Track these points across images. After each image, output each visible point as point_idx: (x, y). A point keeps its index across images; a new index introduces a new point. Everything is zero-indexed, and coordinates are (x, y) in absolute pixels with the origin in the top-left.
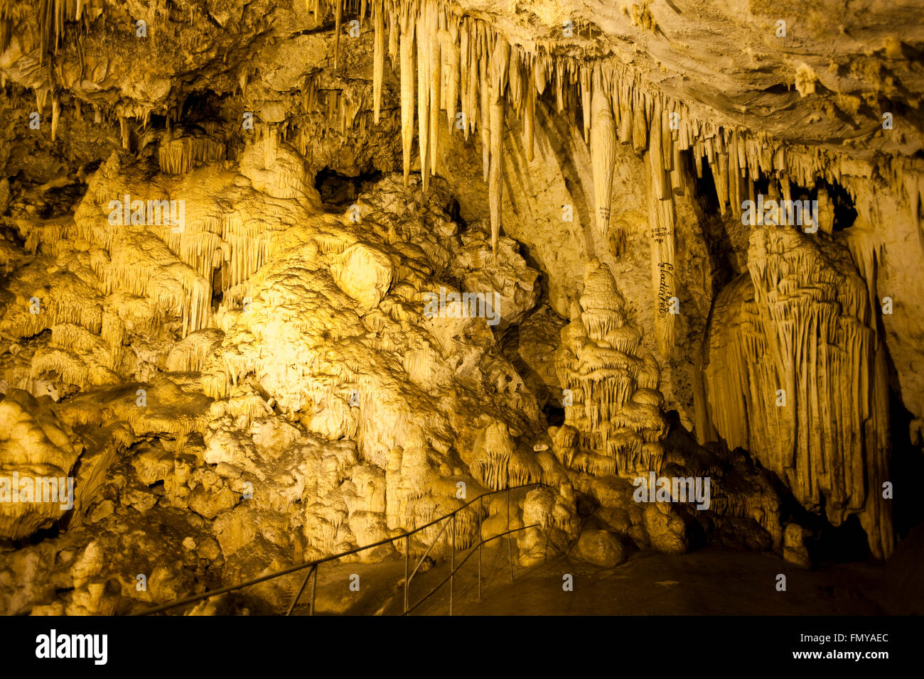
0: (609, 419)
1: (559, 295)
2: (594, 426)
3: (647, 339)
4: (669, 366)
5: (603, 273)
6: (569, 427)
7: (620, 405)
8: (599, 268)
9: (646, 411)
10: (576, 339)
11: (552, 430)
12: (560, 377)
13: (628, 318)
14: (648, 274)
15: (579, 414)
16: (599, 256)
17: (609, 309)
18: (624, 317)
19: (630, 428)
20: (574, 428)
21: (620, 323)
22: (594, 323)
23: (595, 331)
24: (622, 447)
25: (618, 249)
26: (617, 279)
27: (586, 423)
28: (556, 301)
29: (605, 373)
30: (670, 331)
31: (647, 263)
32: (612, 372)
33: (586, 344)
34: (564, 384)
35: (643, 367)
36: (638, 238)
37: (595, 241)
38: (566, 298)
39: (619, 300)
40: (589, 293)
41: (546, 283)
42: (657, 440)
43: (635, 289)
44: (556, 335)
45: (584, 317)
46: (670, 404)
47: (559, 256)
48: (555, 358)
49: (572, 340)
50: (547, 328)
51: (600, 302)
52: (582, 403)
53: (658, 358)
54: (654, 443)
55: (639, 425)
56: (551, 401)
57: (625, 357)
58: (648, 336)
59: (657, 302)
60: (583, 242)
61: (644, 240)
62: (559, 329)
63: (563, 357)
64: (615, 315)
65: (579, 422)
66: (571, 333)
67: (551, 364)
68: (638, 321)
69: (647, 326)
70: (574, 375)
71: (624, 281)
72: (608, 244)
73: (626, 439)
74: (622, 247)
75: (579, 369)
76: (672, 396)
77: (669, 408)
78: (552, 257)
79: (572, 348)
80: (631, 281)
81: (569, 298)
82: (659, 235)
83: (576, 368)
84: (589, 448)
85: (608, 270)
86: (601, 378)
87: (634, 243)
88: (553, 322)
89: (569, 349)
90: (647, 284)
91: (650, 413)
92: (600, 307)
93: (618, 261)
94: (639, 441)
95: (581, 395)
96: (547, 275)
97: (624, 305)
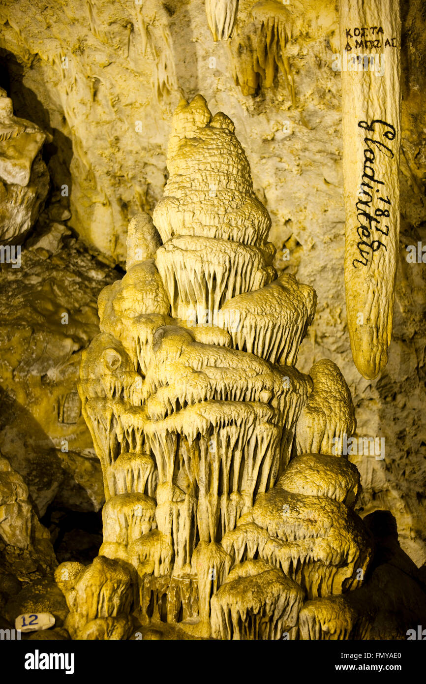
0: (218, 539)
1: (99, 199)
2: (179, 560)
3: (323, 323)
4: (376, 395)
5: (217, 140)
6: (112, 564)
7: (248, 501)
8: (208, 126)
9: (314, 515)
10: (138, 319)
11: (65, 572)
12: (92, 425)
13: (278, 265)
14: (333, 149)
15: (140, 528)
16: (207, 93)
17: (230, 239)
18: (268, 261)
19: (271, 560)
20: (126, 567)
21: (258, 277)
22: (188, 279)
23: (191, 299)
24: (249, 612)
25: (258, 78)
26: (253, 158)
27: (159, 550)
28: (91, 214)
29: (213, 414)
30: (383, 302)
31: (331, 117)
32: (231, 411)
33: (164, 335)
34: (102, 447)
35: (311, 397)
36: (312, 49)
37: (201, 52)
38: (117, 207)
39: (257, 216)
40: (179, 194)
41: (66, 164)
42: (338, 590)
43: (298, 186)
44: (86, 309)
45: (163, 259)
46: (374, 495)
47: (103, 90)
48: (82, 374)
49: (128, 323)
50: (62, 288)
51: (207, 220)
52: (149, 497)
53: (351, 374)
54: (332, 598)
55: (294, 552)
56: (66, 493)
57: (266, 370)
58: (326, 315)
59: (354, 222)
60: (169, 54)
61: (325, 57)
62: (96, 293)
63: (101, 369)
64: (243, 256)
65: (138, 548)
66: (126, 305)
67: (70, 389)
68: (304, 273)
69: (325, 288)
70: (129, 420)
71: (271, 164)
72: (235, 62)
73: (259, 591)
74: (269, 72)
75: (143, 403)
76: (381, 474)
77: (371, 507)
78: (83, 92)
79: (128, 345)
80: (289, 164)
81: (125, 206)
82: (364, 44)
83: (136, 401)
84: (164, 618)
85: (232, 133)
86: (202, 426)
87: (300, 63)
88: (79, 274)
89: (120, 349)
90: (329, 173)
91: (323, 520)
92: (205, 233)
93: (259, 110)
94: (292, 595)
95: (146, 474)
96: (68, 142)
97: (269, 228)
